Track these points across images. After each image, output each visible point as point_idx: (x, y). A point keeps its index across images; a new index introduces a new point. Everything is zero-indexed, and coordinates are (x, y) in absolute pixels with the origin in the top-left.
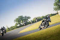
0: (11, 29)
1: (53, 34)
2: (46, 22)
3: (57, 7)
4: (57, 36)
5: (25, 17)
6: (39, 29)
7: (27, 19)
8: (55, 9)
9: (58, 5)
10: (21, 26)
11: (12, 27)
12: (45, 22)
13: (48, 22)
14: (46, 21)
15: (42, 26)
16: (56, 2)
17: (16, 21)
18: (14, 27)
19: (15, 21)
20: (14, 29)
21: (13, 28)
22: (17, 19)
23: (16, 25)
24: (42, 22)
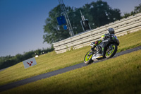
3: (51, 34)
8: (48, 39)
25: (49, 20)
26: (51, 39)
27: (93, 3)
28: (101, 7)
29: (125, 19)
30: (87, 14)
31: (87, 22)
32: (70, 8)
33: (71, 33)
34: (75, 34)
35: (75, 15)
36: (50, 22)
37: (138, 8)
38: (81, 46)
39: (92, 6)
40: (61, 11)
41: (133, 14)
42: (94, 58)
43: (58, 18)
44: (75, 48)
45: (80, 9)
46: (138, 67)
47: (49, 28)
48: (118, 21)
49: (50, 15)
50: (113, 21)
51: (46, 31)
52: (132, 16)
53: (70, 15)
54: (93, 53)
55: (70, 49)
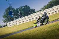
25: (5, 13)
26: (6, 21)
27: (23, 6)
28: (27, 8)
29: (37, 13)
30: (21, 11)
31: (21, 14)
32: (14, 8)
33: (14, 19)
34: (16, 19)
35: (16, 11)
36: (5, 14)
37: (42, 8)
38: (18, 24)
39: (23, 8)
40: (10, 9)
41: (40, 11)
42: (38, 25)
43: (9, 12)
44: (16, 25)
45: (18, 9)
46: (42, 33)
47: (5, 16)
48: (34, 14)
49: (5, 11)
50: (32, 14)
51: (4, 18)
52: (40, 12)
53: (14, 11)
54: (38, 23)
55: (14, 25)
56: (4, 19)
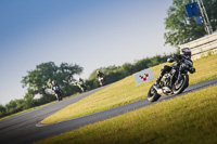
0: (11, 110)
1: (161, 130)
2: (177, 73)
3: (176, 31)
4: (178, 134)
5: (63, 67)
6: (150, 99)
7: (71, 75)
8: (171, 40)
9: (182, 24)
10: (48, 99)
11: (13, 104)
12: (174, 71)
13: (186, 73)
14: (177, 68)
15: (160, 87)
16: (174, 12)
17: (31, 81)
18: (21, 102)
19: (25, 81)
20: (20, 110)
21: (19, 106)
22: (33, 74)
23: (27, 96)
24: (163, 74)
25: (173, 10)
26: (176, 40)
33: (208, 29)
34: (214, 30)
43: (187, 6)
44: (214, 52)
47: (173, 21)
49: (175, 2)
51: (168, 26)
55: (206, 54)
56: (168, 30)
